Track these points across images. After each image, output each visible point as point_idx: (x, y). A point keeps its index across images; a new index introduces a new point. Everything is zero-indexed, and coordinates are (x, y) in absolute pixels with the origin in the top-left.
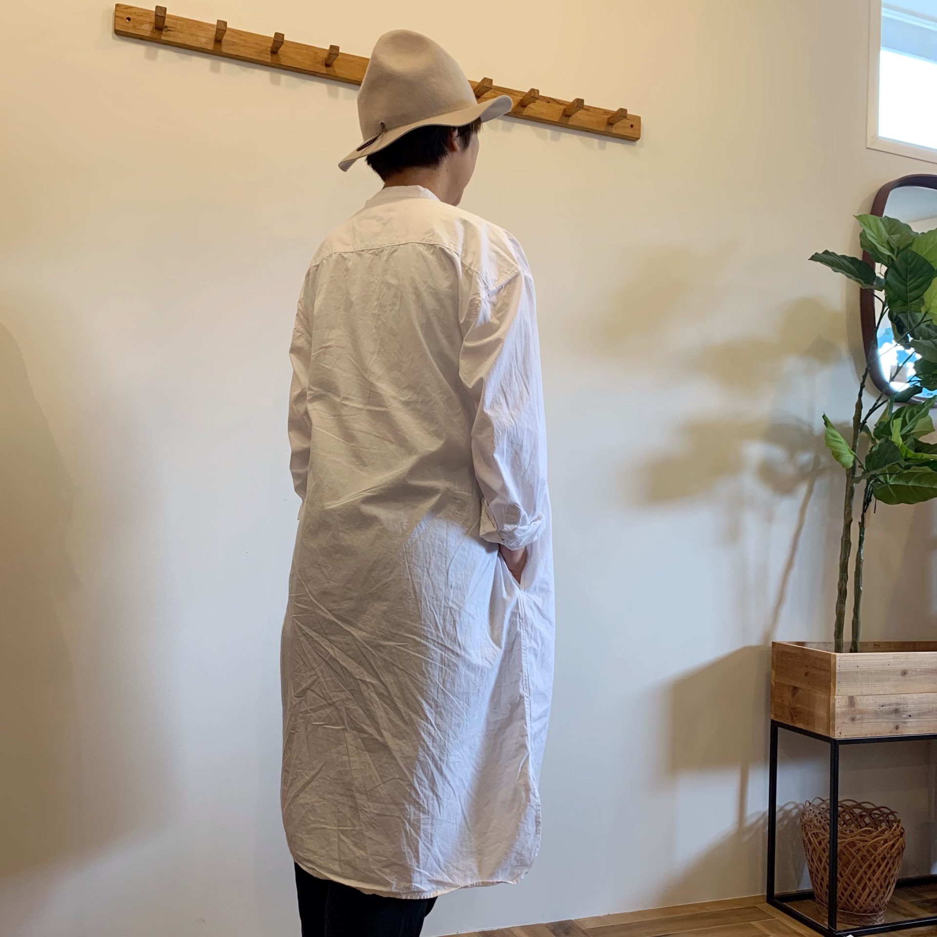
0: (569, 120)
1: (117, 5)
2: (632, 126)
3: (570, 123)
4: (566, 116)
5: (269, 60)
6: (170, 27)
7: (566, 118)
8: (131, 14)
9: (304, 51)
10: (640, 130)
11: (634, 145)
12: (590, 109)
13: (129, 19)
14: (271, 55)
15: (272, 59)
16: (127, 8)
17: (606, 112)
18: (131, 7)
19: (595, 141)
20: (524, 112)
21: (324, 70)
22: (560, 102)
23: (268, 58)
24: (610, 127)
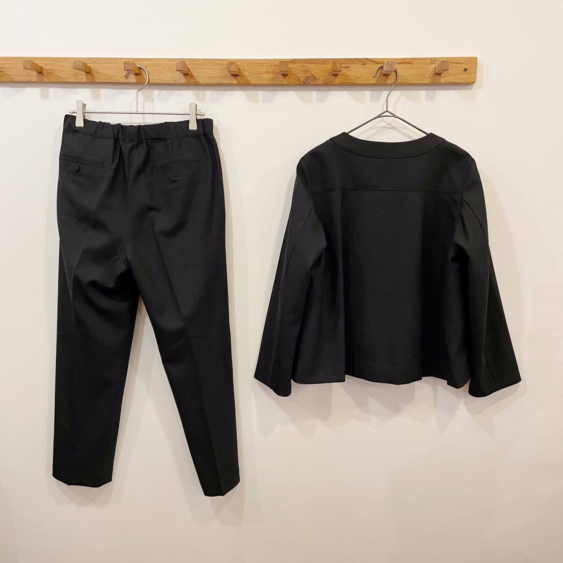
0: (388, 78)
2: (465, 69)
3: (389, 82)
4: (383, 75)
5: (85, 80)
7: (384, 77)
9: (114, 65)
10: (476, 73)
11: (472, 88)
12: (414, 62)
14: (86, 75)
17: (433, 61)
19: (423, 93)
20: (337, 79)
21: (133, 79)
22: (377, 61)
23: (83, 79)
24: (438, 77)
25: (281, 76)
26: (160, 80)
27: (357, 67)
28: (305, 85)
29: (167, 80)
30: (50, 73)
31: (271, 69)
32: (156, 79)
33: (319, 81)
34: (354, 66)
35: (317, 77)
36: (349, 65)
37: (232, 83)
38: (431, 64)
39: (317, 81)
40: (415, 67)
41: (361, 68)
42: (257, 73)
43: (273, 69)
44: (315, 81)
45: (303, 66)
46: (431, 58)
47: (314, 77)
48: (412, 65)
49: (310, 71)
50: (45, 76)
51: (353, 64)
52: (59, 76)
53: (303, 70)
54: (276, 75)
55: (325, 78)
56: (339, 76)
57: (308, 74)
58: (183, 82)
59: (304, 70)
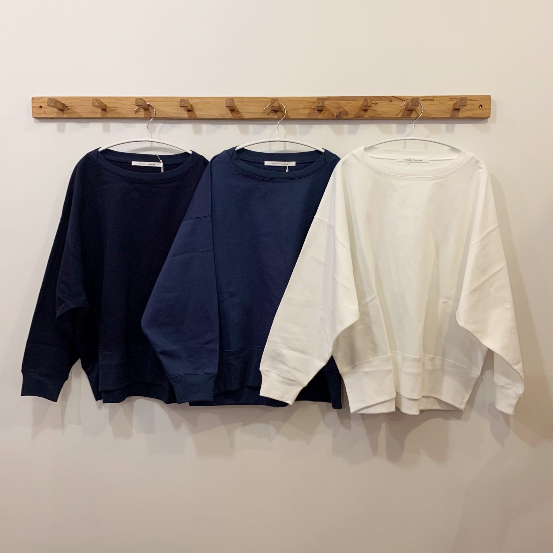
0: (412, 113)
1: (33, 99)
2: (481, 106)
4: (409, 110)
5: (143, 116)
6: (69, 106)
7: (409, 112)
8: (42, 103)
10: (490, 109)
11: (486, 122)
12: (435, 99)
13: (41, 107)
14: (144, 111)
15: (145, 115)
16: (39, 99)
17: (451, 98)
18: (41, 98)
19: (443, 126)
20: (366, 115)
21: (186, 115)
24: (456, 112)
25: (317, 111)
26: (209, 115)
27: (384, 103)
28: (338, 118)
29: (216, 116)
30: (113, 110)
31: (307, 105)
32: (206, 115)
33: (350, 115)
34: (382, 103)
35: (349, 112)
36: (377, 102)
37: (273, 118)
38: (450, 101)
39: (349, 116)
40: (436, 103)
41: (389, 104)
42: (295, 109)
43: (310, 106)
44: (347, 116)
45: (336, 103)
46: (450, 96)
47: (346, 112)
48: (433, 102)
49: (342, 107)
50: (109, 113)
51: (381, 101)
52: (119, 113)
53: (336, 106)
54: (313, 111)
55: (355, 113)
56: (369, 111)
57: (341, 110)
58: (229, 117)
59: (338, 106)
